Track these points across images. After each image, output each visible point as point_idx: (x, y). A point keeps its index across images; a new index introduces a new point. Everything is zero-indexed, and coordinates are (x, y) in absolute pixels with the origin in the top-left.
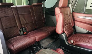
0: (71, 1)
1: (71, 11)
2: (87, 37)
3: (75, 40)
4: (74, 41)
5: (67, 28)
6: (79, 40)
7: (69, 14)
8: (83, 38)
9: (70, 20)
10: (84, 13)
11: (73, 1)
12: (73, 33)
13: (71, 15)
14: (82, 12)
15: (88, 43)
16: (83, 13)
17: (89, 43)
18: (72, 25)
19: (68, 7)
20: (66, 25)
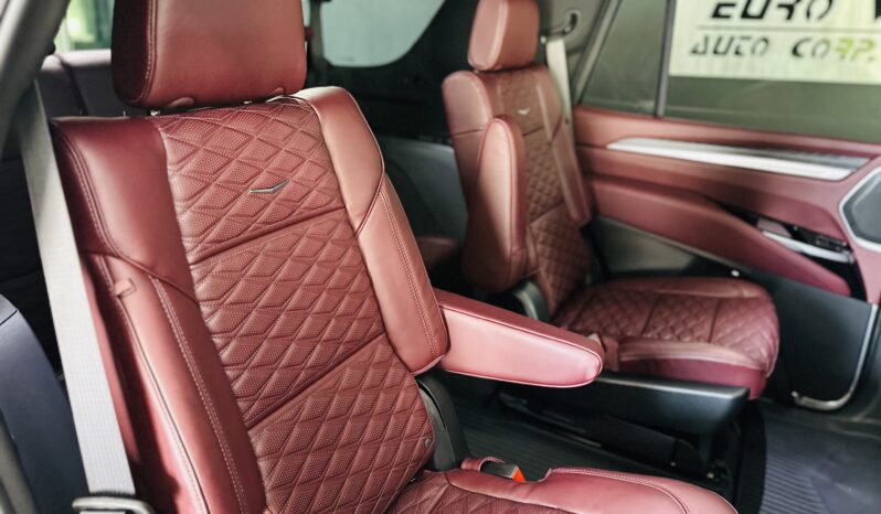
0: (560, 17)
1: (562, 101)
2: (700, 302)
3: (613, 331)
4: (607, 341)
5: (543, 243)
6: (645, 330)
7: (546, 122)
8: (672, 308)
9: (556, 173)
10: (661, 112)
11: (574, 19)
12: (588, 280)
13: (566, 129)
14: (649, 105)
15: (709, 340)
16: (655, 116)
17: (721, 343)
18: (574, 214)
19: (540, 62)
20: (535, 215)
